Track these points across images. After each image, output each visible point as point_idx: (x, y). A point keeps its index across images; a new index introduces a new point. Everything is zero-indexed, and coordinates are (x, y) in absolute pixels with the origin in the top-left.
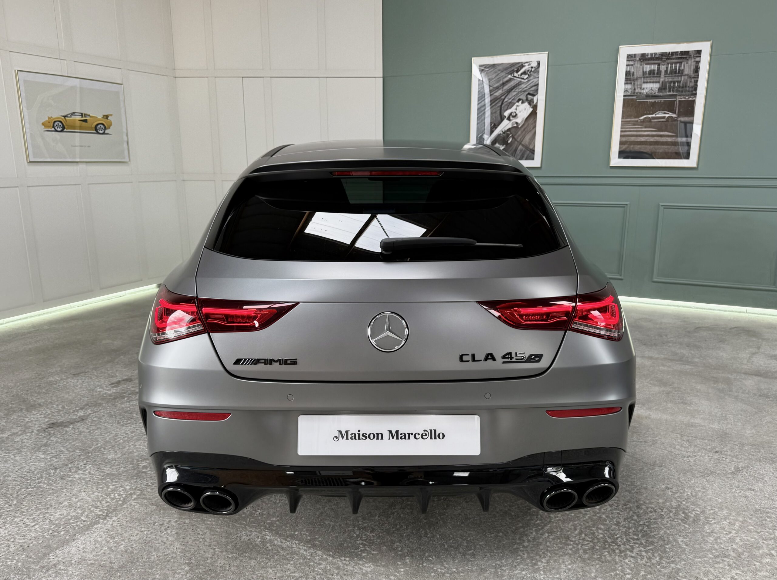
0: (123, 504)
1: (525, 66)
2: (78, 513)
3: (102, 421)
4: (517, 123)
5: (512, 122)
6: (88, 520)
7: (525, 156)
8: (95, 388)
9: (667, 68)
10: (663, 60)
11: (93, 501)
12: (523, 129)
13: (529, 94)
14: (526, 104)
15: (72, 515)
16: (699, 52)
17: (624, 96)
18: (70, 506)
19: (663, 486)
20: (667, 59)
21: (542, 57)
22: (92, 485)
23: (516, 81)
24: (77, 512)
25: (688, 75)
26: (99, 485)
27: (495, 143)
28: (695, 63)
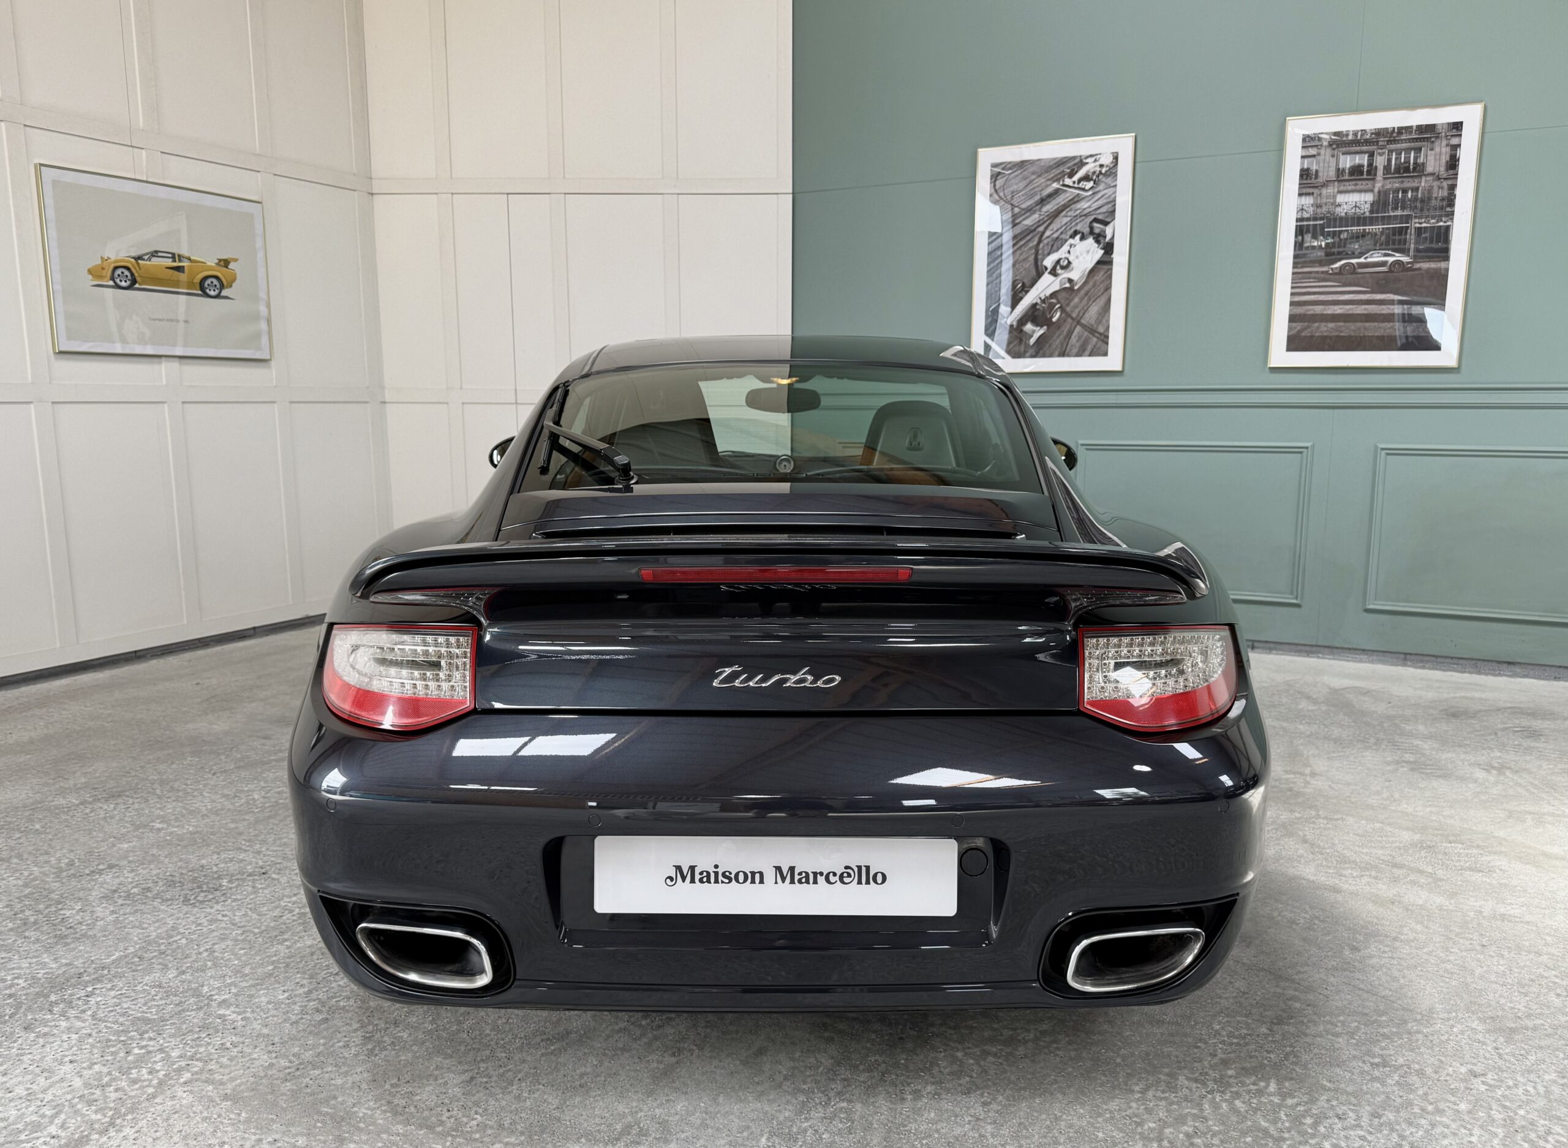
0: (154, 1096)
1: (1087, 163)
2: (43, 1116)
3: (149, 894)
4: (1070, 281)
5: (1060, 278)
6: (63, 1134)
7: (1089, 348)
8: (153, 821)
9: (1389, 160)
10: (1380, 143)
11: (87, 1085)
12: (1083, 292)
13: (1096, 220)
14: (1090, 241)
15: (28, 1120)
16: (1457, 126)
17: (1298, 220)
18: (30, 1096)
19: (1463, 1070)
20: (1389, 142)
21: (1123, 144)
22: (93, 1046)
23: (1068, 195)
24: (41, 1112)
25: (1434, 174)
26: (109, 1047)
27: (1025, 324)
28: (1448, 149)
